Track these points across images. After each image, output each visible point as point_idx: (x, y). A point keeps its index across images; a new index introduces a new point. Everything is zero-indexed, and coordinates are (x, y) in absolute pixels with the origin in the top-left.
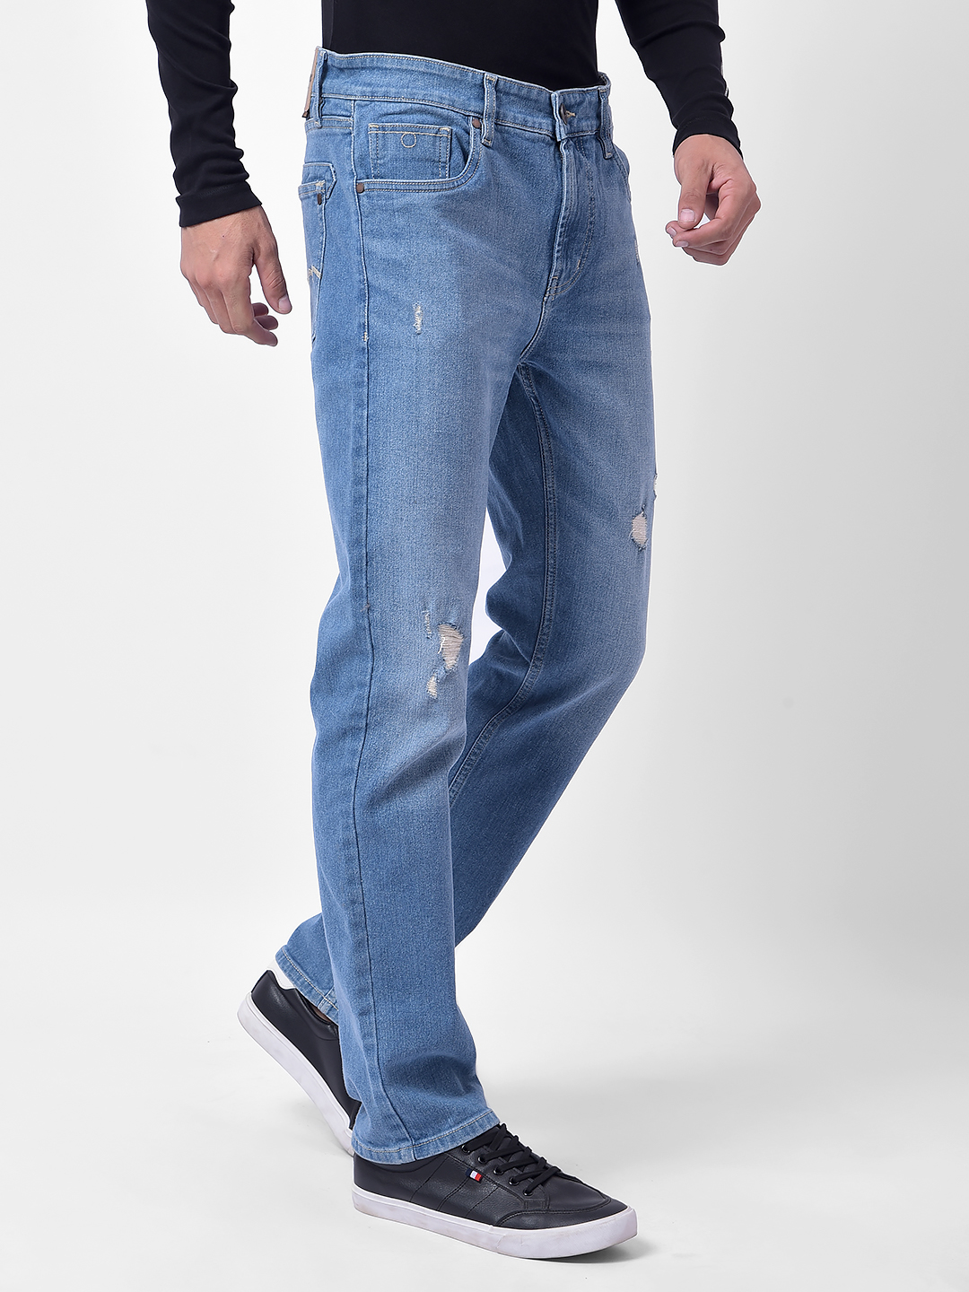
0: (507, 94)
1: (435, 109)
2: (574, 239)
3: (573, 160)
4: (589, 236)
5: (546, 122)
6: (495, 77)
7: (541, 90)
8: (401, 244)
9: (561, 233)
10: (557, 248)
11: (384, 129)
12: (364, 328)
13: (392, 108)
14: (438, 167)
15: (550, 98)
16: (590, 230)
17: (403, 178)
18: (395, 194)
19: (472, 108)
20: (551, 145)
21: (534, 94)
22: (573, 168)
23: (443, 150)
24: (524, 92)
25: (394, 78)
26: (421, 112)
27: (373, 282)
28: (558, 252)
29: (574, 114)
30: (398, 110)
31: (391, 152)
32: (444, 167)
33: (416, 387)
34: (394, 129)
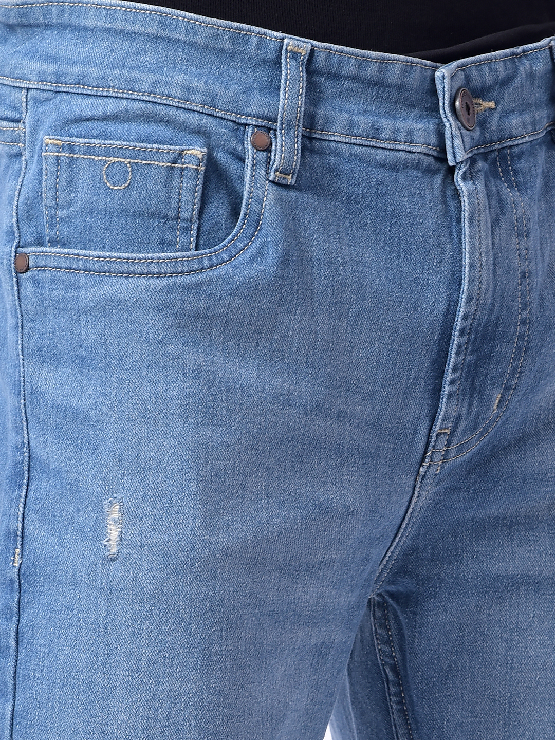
0: (335, 76)
1: (172, 112)
2: (489, 357)
3: (483, 201)
4: (519, 349)
5: (422, 128)
6: (304, 45)
7: (411, 65)
8: (89, 379)
9: (459, 346)
10: (449, 376)
11: (71, 148)
12: (15, 540)
13: (87, 107)
14: (173, 229)
15: (433, 79)
16: (521, 337)
17: (103, 248)
18: (82, 279)
19: (253, 109)
20: (435, 172)
21: (394, 74)
22: (485, 217)
23: (186, 196)
24: (371, 71)
25: (97, 49)
26: (147, 118)
27: (38, 451)
28: (452, 382)
29: (492, 104)
30: (100, 111)
31: (83, 195)
32: (187, 230)
33: (104, 664)
34: (90, 150)
